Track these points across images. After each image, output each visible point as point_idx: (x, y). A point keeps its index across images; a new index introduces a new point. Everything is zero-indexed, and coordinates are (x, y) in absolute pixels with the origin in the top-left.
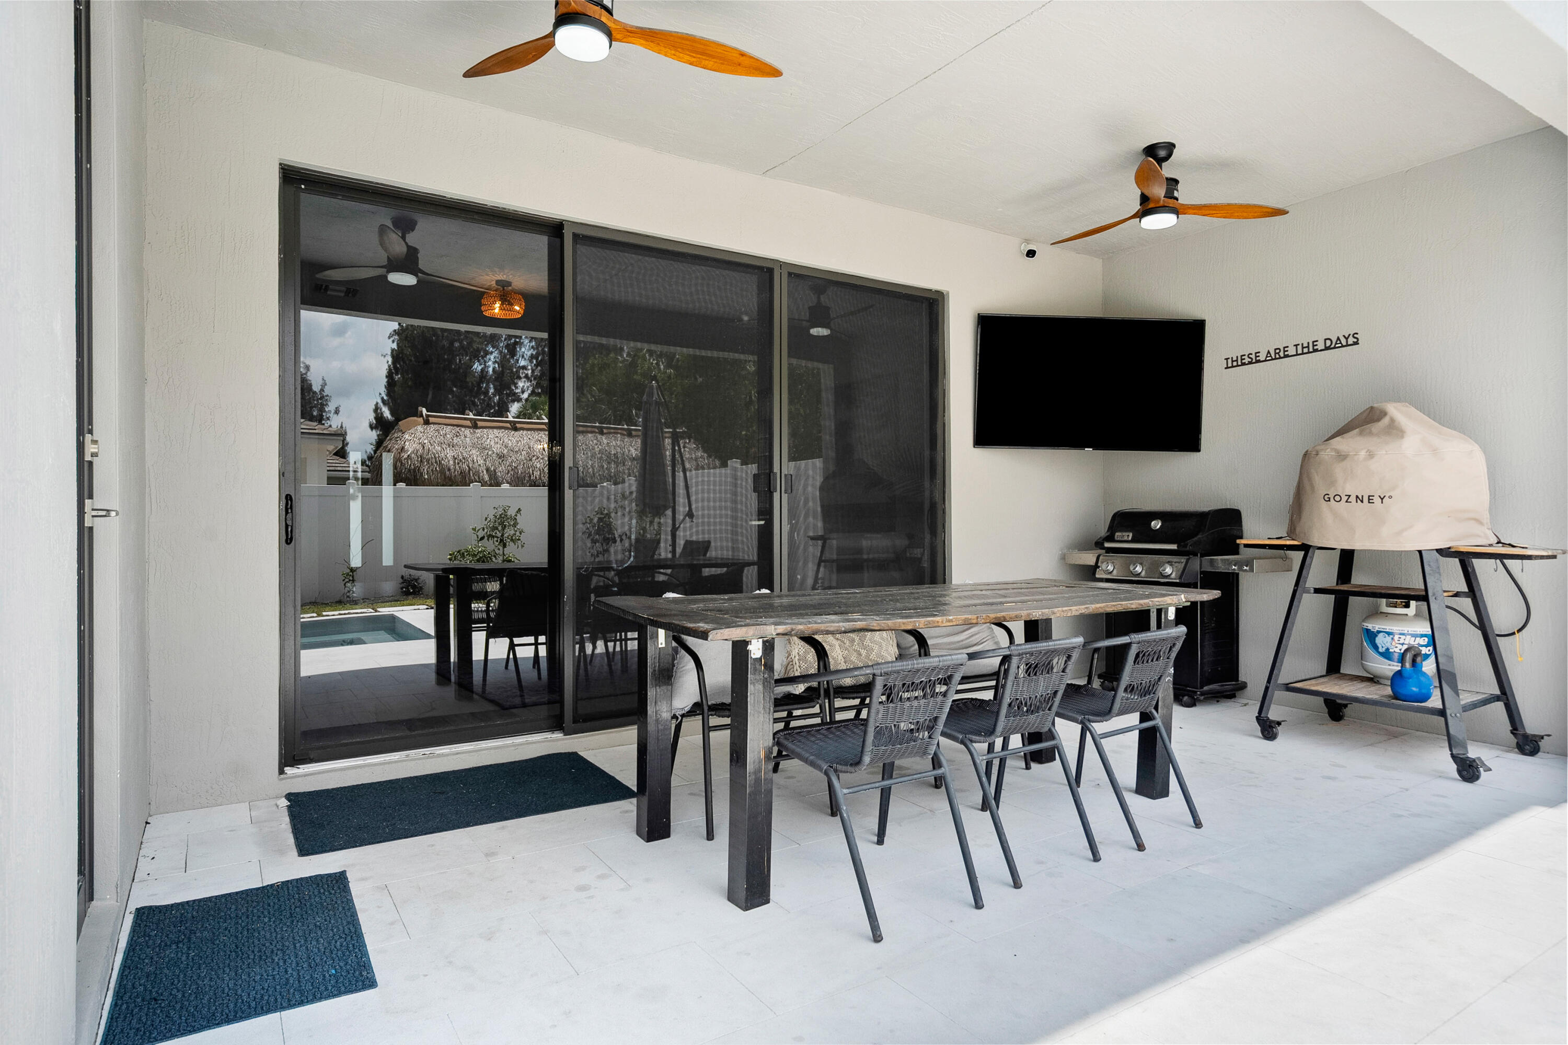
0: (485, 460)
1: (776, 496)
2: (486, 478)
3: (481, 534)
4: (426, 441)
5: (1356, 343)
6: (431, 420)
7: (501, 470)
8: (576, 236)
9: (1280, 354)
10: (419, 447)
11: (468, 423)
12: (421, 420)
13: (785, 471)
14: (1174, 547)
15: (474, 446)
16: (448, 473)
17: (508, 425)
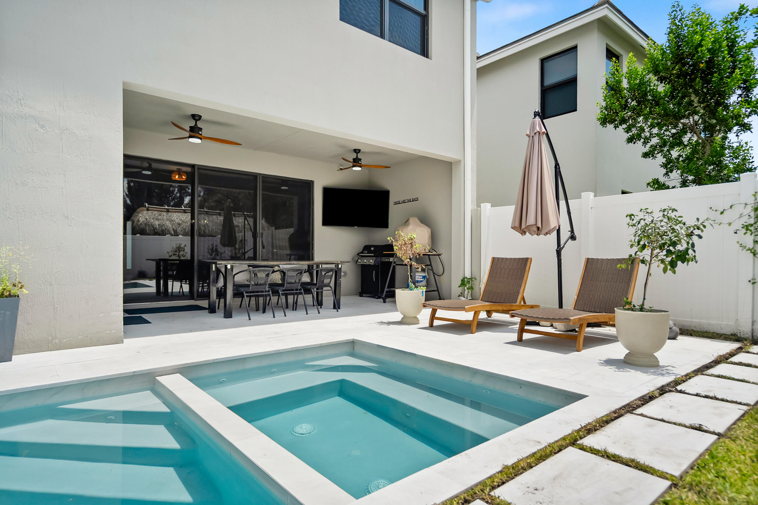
0: (172, 226)
1: (258, 239)
2: (173, 233)
3: (170, 254)
4: (148, 217)
5: (418, 200)
6: (150, 209)
7: (179, 230)
8: (198, 169)
9: (404, 202)
10: (145, 220)
11: (165, 210)
12: (145, 208)
13: (261, 232)
14: (373, 255)
15: (167, 220)
16: (156, 230)
17: (182, 211)
